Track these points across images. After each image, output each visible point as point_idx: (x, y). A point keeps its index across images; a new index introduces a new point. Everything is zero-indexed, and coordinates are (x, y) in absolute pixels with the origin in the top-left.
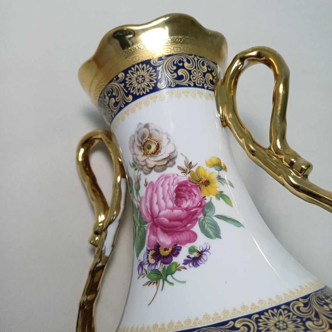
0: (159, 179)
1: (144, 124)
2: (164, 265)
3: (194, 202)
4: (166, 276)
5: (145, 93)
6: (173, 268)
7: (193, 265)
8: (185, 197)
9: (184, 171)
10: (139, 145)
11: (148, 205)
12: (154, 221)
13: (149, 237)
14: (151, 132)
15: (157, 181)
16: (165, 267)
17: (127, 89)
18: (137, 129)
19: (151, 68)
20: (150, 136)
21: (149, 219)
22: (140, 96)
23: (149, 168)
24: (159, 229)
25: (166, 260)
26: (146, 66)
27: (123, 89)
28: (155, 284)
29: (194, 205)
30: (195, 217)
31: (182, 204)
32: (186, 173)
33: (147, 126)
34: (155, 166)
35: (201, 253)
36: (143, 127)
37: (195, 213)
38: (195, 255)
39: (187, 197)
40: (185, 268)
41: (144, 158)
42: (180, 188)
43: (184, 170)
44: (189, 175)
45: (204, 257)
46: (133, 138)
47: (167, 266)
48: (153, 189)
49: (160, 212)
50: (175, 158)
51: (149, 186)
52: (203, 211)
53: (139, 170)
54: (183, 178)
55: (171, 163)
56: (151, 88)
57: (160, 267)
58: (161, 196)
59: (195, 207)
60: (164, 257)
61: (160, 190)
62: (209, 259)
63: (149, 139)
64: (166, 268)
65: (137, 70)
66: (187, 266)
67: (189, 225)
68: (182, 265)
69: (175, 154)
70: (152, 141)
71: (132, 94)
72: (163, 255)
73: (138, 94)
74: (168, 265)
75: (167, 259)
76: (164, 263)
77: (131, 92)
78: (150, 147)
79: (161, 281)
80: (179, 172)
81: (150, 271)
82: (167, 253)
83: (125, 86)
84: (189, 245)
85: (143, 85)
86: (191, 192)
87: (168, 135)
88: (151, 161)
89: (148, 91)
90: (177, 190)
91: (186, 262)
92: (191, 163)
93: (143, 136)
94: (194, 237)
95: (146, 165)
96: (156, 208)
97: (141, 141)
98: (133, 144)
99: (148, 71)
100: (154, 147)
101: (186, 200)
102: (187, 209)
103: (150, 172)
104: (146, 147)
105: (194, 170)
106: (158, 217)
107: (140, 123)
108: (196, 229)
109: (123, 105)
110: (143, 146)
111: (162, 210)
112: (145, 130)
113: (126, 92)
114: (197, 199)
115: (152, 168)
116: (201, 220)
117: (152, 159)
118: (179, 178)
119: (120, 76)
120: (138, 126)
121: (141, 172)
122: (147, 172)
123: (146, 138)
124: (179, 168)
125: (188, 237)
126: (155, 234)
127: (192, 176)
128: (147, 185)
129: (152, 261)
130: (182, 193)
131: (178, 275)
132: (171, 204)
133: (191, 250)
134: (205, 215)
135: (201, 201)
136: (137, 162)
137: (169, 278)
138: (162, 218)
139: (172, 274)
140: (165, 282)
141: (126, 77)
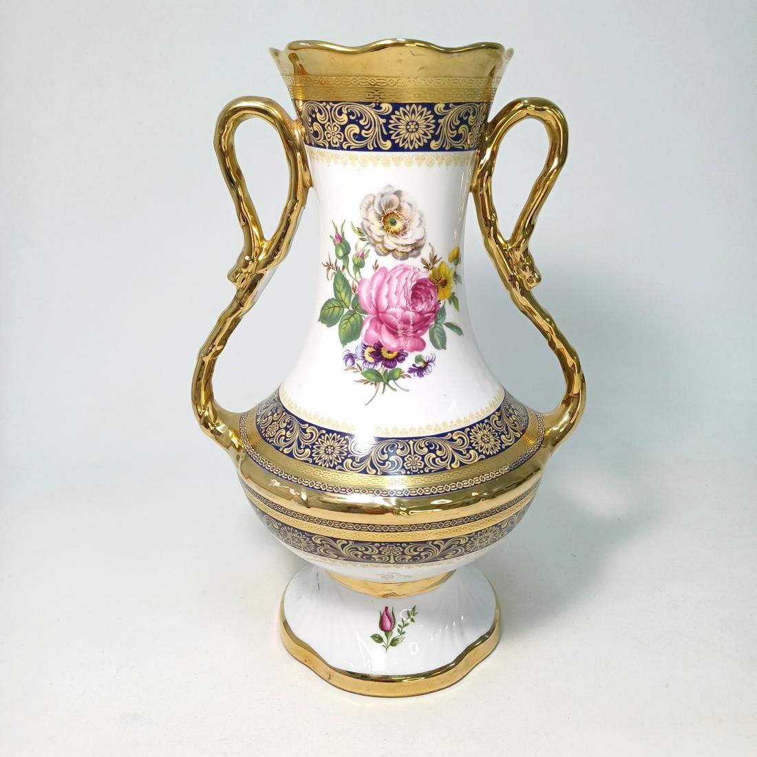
0: (396, 268)
1: (396, 189)
2: (386, 368)
3: (429, 306)
4: (388, 381)
5: (411, 148)
6: (397, 374)
7: (418, 375)
8: (421, 299)
9: (427, 267)
10: (380, 213)
11: (373, 293)
12: (378, 315)
13: (367, 331)
14: (402, 204)
15: (393, 270)
16: (386, 370)
17: (388, 130)
18: (383, 192)
19: (432, 117)
20: (399, 208)
21: (372, 310)
22: (402, 149)
23: (386, 249)
24: (384, 327)
25: (388, 363)
26: (427, 111)
27: (381, 126)
28: (373, 385)
29: (429, 310)
30: (427, 323)
31: (417, 306)
32: (428, 269)
33: (398, 193)
34: (394, 250)
35: (427, 364)
36: (393, 192)
37: (428, 319)
38: (421, 364)
39: (424, 299)
40: (409, 377)
41: (382, 233)
42: (419, 287)
43: (427, 265)
44: (430, 272)
45: (429, 368)
46: (371, 199)
47: (389, 370)
48: (385, 278)
49: (388, 307)
50: (421, 247)
51: (380, 271)
52: (435, 317)
53: (368, 244)
54: (425, 274)
55: (415, 252)
56: (422, 145)
57: (380, 368)
58: (394, 289)
59: (429, 312)
60: (387, 360)
61: (395, 282)
62: (434, 371)
63: (396, 212)
64: (388, 372)
65: (413, 112)
66: (411, 375)
67: (419, 331)
68: (406, 373)
69: (423, 242)
70: (400, 216)
71: (393, 141)
72: (385, 356)
73: (401, 145)
74: (391, 369)
75: (390, 363)
76: (386, 366)
77: (393, 137)
78: (394, 223)
79: (382, 384)
80: (421, 266)
81: (365, 369)
82: (391, 356)
83: (386, 125)
84: (416, 353)
85: (413, 135)
86: (428, 293)
87: (422, 215)
88: (391, 242)
89: (417, 147)
90: (415, 289)
91: (411, 371)
92: (436, 256)
93: (389, 205)
94: (422, 345)
95: (382, 243)
96: (384, 302)
97: (383, 209)
98: (369, 206)
99: (426, 119)
100: (399, 226)
101: (422, 301)
102: (420, 313)
103: (385, 255)
104: (388, 220)
105: (436, 266)
106: (384, 313)
107: (390, 186)
108: (426, 337)
109: (372, 148)
110: (385, 217)
111: (392, 307)
112: (395, 198)
113: (386, 133)
114: (433, 303)
115: (389, 251)
116: (432, 327)
117: (394, 239)
118: (420, 273)
119: (384, 106)
120: (385, 188)
121: (372, 249)
122: (381, 253)
123: (393, 209)
124: (423, 261)
125: (417, 344)
126: (379, 331)
127: (434, 273)
128: (377, 268)
129: (370, 359)
130: (419, 292)
131: (400, 381)
132: (404, 302)
133: (418, 359)
134: (436, 323)
135: (436, 306)
136: (368, 232)
137: (391, 382)
138: (391, 316)
139: (395, 379)
140: (387, 386)
141: (393, 113)
